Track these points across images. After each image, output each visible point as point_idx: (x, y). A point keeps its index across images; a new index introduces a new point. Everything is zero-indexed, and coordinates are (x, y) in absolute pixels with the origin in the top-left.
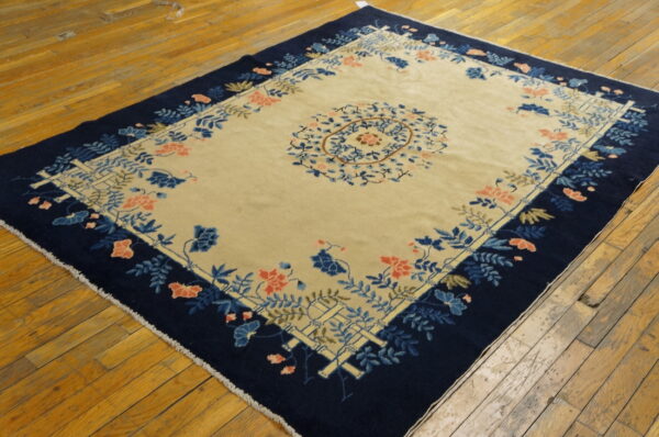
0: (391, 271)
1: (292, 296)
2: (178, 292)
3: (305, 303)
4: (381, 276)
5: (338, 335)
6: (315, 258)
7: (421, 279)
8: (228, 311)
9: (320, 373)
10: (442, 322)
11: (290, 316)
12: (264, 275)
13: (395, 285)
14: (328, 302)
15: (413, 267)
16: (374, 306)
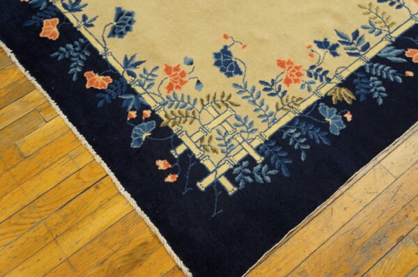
0: (283, 77)
1: (188, 97)
2: (92, 82)
3: (198, 106)
4: (273, 80)
5: (221, 145)
6: (217, 55)
7: (309, 90)
8: (130, 107)
9: (198, 184)
10: (318, 141)
11: (183, 119)
12: (168, 70)
13: (285, 93)
14: (220, 107)
15: (305, 73)
16: (260, 116)
